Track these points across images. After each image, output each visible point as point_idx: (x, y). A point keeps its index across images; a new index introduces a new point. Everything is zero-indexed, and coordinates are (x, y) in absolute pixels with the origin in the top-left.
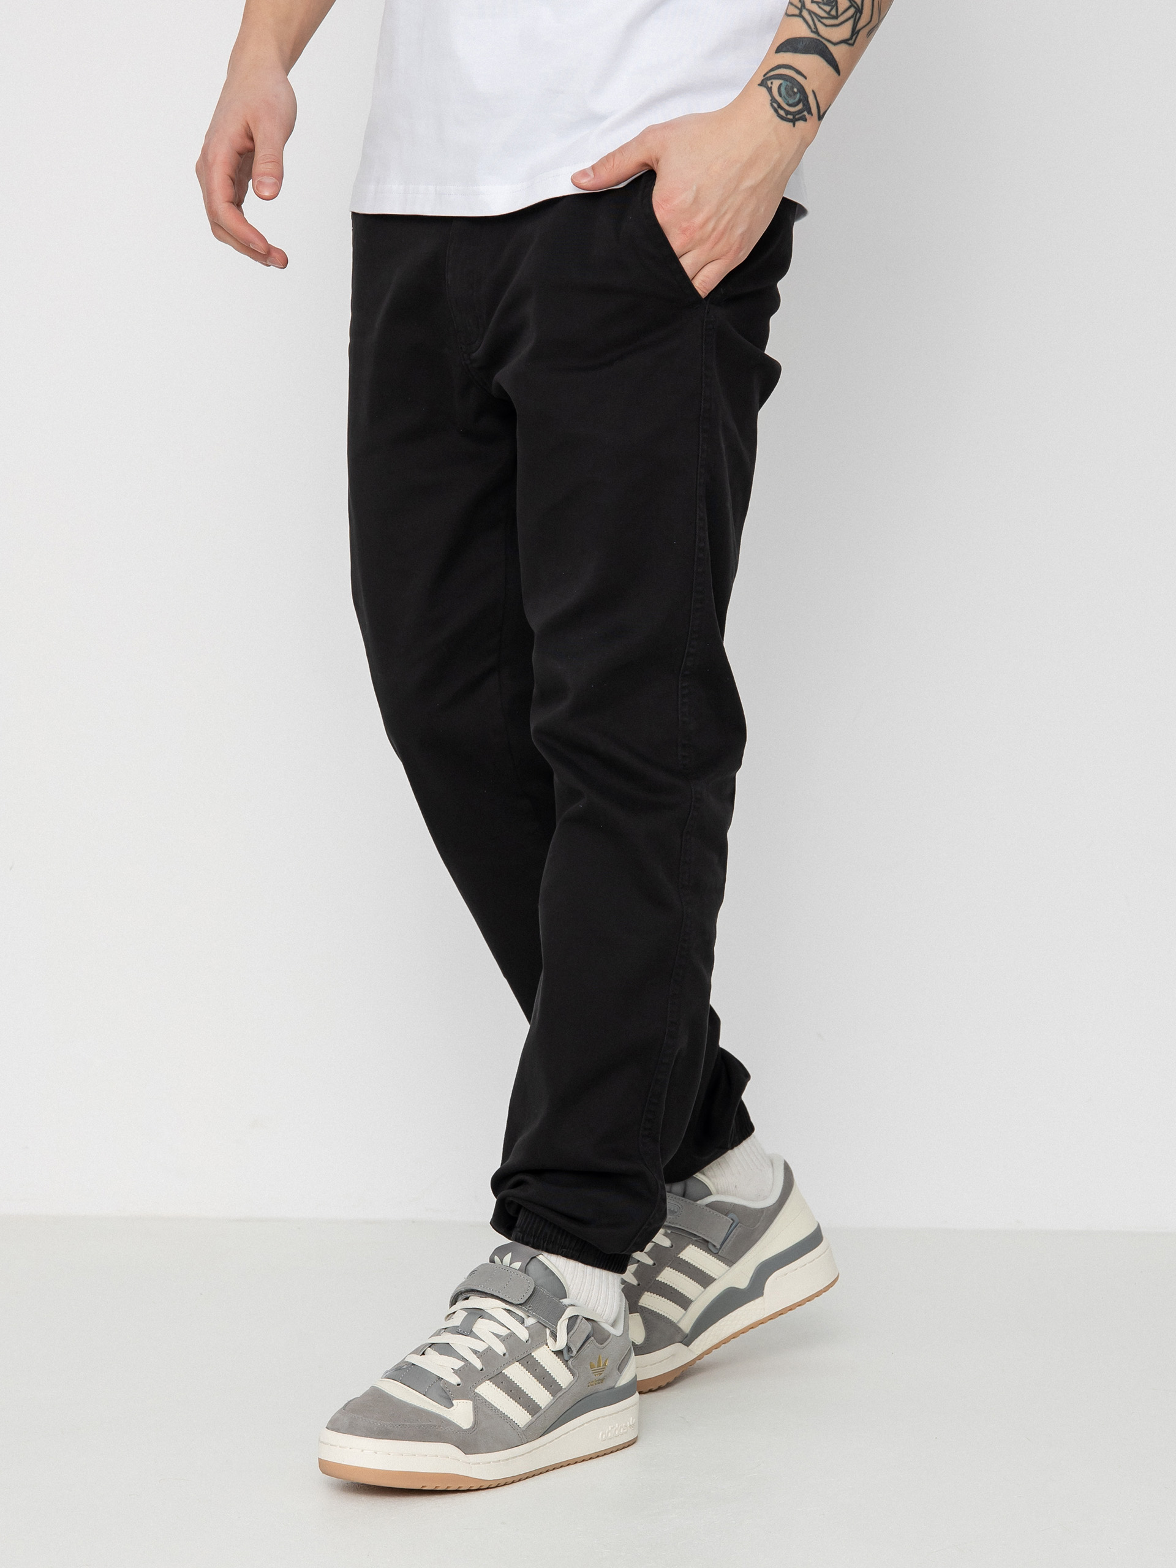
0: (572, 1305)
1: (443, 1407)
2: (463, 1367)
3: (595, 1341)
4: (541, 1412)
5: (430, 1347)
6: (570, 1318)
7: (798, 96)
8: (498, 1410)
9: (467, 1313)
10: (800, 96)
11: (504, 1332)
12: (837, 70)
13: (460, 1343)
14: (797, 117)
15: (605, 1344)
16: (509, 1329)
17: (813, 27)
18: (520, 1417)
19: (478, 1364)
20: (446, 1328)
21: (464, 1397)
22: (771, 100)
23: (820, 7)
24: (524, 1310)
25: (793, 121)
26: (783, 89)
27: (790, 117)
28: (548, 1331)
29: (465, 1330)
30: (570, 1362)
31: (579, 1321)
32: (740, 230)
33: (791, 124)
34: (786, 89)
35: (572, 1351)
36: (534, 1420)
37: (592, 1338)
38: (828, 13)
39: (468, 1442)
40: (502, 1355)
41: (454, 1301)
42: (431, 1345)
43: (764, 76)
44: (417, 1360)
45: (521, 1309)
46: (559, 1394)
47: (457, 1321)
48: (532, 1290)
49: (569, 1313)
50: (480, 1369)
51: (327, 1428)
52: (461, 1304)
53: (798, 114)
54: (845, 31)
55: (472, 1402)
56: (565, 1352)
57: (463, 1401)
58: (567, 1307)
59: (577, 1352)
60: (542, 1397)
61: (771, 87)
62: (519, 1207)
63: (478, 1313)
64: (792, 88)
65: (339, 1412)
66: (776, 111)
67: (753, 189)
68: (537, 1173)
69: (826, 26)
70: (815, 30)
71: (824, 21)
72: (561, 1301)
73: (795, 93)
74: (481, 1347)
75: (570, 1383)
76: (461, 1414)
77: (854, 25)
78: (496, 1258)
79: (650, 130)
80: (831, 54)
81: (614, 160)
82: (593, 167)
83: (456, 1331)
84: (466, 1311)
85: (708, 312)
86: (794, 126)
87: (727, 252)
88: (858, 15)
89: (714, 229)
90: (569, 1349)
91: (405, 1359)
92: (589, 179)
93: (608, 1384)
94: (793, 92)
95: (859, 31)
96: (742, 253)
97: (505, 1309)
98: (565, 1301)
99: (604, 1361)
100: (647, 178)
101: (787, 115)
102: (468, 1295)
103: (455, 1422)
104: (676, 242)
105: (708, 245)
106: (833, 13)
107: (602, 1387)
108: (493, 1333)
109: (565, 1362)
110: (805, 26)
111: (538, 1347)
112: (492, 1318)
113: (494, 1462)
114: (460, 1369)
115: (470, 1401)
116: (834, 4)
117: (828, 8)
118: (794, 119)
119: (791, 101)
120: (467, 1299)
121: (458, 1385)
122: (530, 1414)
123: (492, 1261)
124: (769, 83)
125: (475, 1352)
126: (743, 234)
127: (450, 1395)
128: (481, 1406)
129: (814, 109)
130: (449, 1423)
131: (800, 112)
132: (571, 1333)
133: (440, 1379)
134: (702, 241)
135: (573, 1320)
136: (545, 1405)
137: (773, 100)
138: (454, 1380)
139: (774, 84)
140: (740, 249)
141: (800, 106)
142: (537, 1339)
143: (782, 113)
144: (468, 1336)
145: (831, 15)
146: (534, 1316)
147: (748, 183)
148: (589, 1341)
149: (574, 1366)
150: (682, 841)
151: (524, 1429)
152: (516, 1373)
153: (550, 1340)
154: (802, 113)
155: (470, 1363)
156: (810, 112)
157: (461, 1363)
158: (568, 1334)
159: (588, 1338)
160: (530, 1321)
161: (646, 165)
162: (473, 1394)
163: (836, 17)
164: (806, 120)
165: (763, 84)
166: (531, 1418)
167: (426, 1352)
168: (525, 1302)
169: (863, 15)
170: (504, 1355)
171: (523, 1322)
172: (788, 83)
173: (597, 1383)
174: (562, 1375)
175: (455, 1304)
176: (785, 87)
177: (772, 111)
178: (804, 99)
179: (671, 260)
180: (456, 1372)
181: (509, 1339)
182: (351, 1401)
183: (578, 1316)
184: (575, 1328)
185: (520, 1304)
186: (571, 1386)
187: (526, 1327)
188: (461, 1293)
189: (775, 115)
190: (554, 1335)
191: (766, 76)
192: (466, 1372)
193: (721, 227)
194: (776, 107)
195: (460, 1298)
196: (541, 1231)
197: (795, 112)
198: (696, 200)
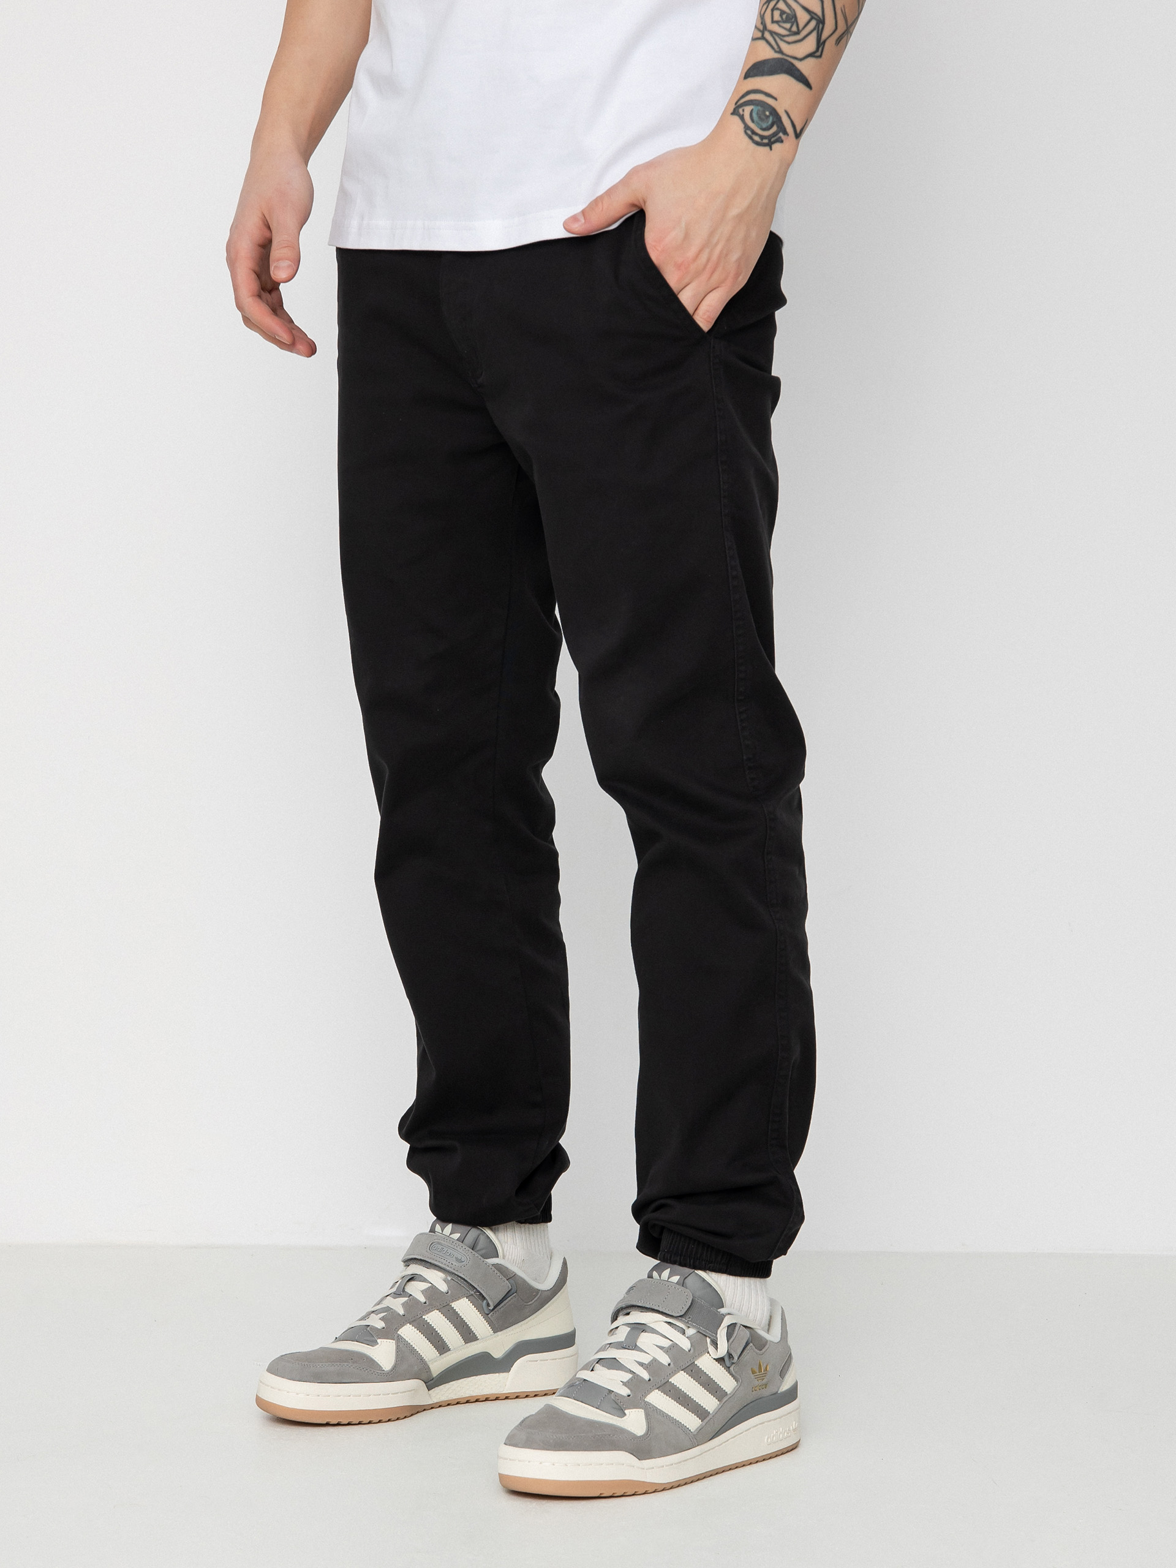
0: (729, 1314)
1: (616, 1418)
2: (631, 1379)
3: (754, 1347)
4: (710, 1416)
5: (597, 1363)
6: (728, 1326)
7: (771, 119)
8: (667, 1415)
9: (629, 1329)
10: (773, 119)
11: (666, 1343)
12: (808, 84)
13: (626, 1357)
14: (773, 140)
15: (764, 1350)
16: (671, 1340)
17: (776, 47)
18: (692, 1422)
19: (645, 1375)
20: (610, 1344)
21: (635, 1406)
22: (744, 128)
23: (780, 26)
24: (684, 1321)
25: (770, 145)
26: (755, 115)
27: (766, 141)
28: (708, 1340)
29: (630, 1345)
30: (732, 1369)
31: (737, 1328)
32: (735, 256)
33: (768, 148)
34: (757, 114)
35: (733, 1358)
36: (704, 1424)
37: (751, 1344)
38: (789, 30)
39: (642, 1449)
40: (667, 1365)
41: (615, 1318)
42: (599, 1360)
43: (736, 104)
44: (586, 1375)
45: (681, 1321)
46: (725, 1399)
47: (622, 1335)
48: (690, 1302)
49: (727, 1321)
50: (647, 1380)
51: (505, 1444)
52: (622, 1320)
53: (774, 137)
54: (810, 44)
55: (643, 1411)
56: (726, 1359)
57: (634, 1410)
58: (725, 1316)
59: (738, 1359)
60: (710, 1403)
61: (743, 115)
62: (663, 1228)
63: (640, 1328)
64: (764, 112)
65: (515, 1428)
66: (751, 138)
67: (740, 217)
68: (679, 1197)
69: (789, 43)
70: (778, 50)
71: (787, 39)
72: (719, 1310)
73: (768, 117)
74: (646, 1360)
75: (734, 1389)
76: (634, 1422)
77: (818, 36)
78: (655, 1274)
79: (634, 172)
80: (798, 70)
81: (602, 203)
82: (583, 212)
83: (621, 1346)
84: (628, 1327)
85: (714, 347)
86: (771, 149)
87: (725, 279)
88: (821, 26)
89: (708, 260)
90: (730, 1355)
91: (576, 1375)
92: (580, 223)
93: (771, 1390)
94: (765, 115)
95: (824, 42)
96: (741, 278)
97: (666, 1322)
98: (722, 1311)
99: (765, 1365)
100: (636, 220)
101: (762, 140)
102: (629, 1311)
103: (629, 1429)
104: (672, 279)
105: (704, 277)
106: (794, 29)
107: (766, 1392)
108: (657, 1346)
109: (728, 1369)
110: (768, 48)
111: (700, 1355)
112: (654, 1331)
113: (667, 1466)
114: (628, 1381)
115: (641, 1410)
116: (793, 20)
117: (788, 26)
118: (769, 142)
119: (764, 125)
120: (628, 1314)
121: (629, 1396)
122: (700, 1419)
123: (650, 1276)
124: (741, 110)
125: (641, 1364)
126: (739, 260)
127: (622, 1406)
128: (652, 1413)
129: (789, 129)
130: (622, 1431)
131: (775, 134)
132: (731, 1341)
133: (610, 1392)
134: (698, 274)
135: (732, 1327)
136: (713, 1409)
137: (747, 127)
138: (625, 1391)
139: (745, 111)
140: (737, 275)
141: (774, 129)
142: (698, 1349)
143: (757, 138)
144: (633, 1350)
145: (793, 32)
146: (694, 1327)
147: (734, 212)
148: (748, 1347)
149: (736, 1372)
150: (764, 863)
151: (695, 1433)
152: (682, 1381)
153: (711, 1349)
154: (777, 135)
155: (638, 1375)
156: (785, 133)
157: (630, 1376)
158: (728, 1342)
159: (747, 1344)
160: (691, 1332)
161: (634, 205)
162: (643, 1403)
163: (798, 33)
164: (782, 141)
165: (735, 112)
166: (701, 1423)
167: (595, 1368)
168: (685, 1313)
169: (826, 26)
170: (669, 1365)
171: (684, 1333)
172: (759, 108)
173: (760, 1388)
174: (726, 1382)
175: (616, 1319)
176: (756, 112)
177: (747, 139)
178: (778, 120)
179: (671, 298)
180: (624, 1384)
181: (673, 1350)
182: (527, 1418)
183: (736, 1324)
184: (735, 1335)
185: (680, 1316)
186: (736, 1391)
187: (687, 1337)
188: (622, 1309)
189: (750, 141)
190: (715, 1344)
191: (738, 103)
192: (635, 1383)
193: (715, 257)
194: (750, 133)
195: (621, 1314)
196: (687, 1249)
197: (771, 135)
198: (687, 236)
